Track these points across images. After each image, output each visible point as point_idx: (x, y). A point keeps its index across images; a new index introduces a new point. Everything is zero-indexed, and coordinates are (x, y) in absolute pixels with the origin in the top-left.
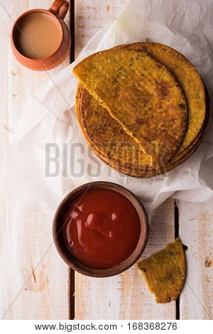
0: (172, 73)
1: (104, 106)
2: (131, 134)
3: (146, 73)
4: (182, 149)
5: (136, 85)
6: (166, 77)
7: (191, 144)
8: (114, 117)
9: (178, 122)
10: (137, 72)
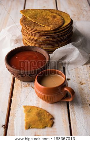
0: (57, 14)
1: (31, 20)
2: (41, 25)
3: (47, 14)
4: (62, 27)
5: (44, 17)
6: (55, 15)
7: (66, 26)
8: (35, 22)
9: (60, 22)
10: (44, 14)
